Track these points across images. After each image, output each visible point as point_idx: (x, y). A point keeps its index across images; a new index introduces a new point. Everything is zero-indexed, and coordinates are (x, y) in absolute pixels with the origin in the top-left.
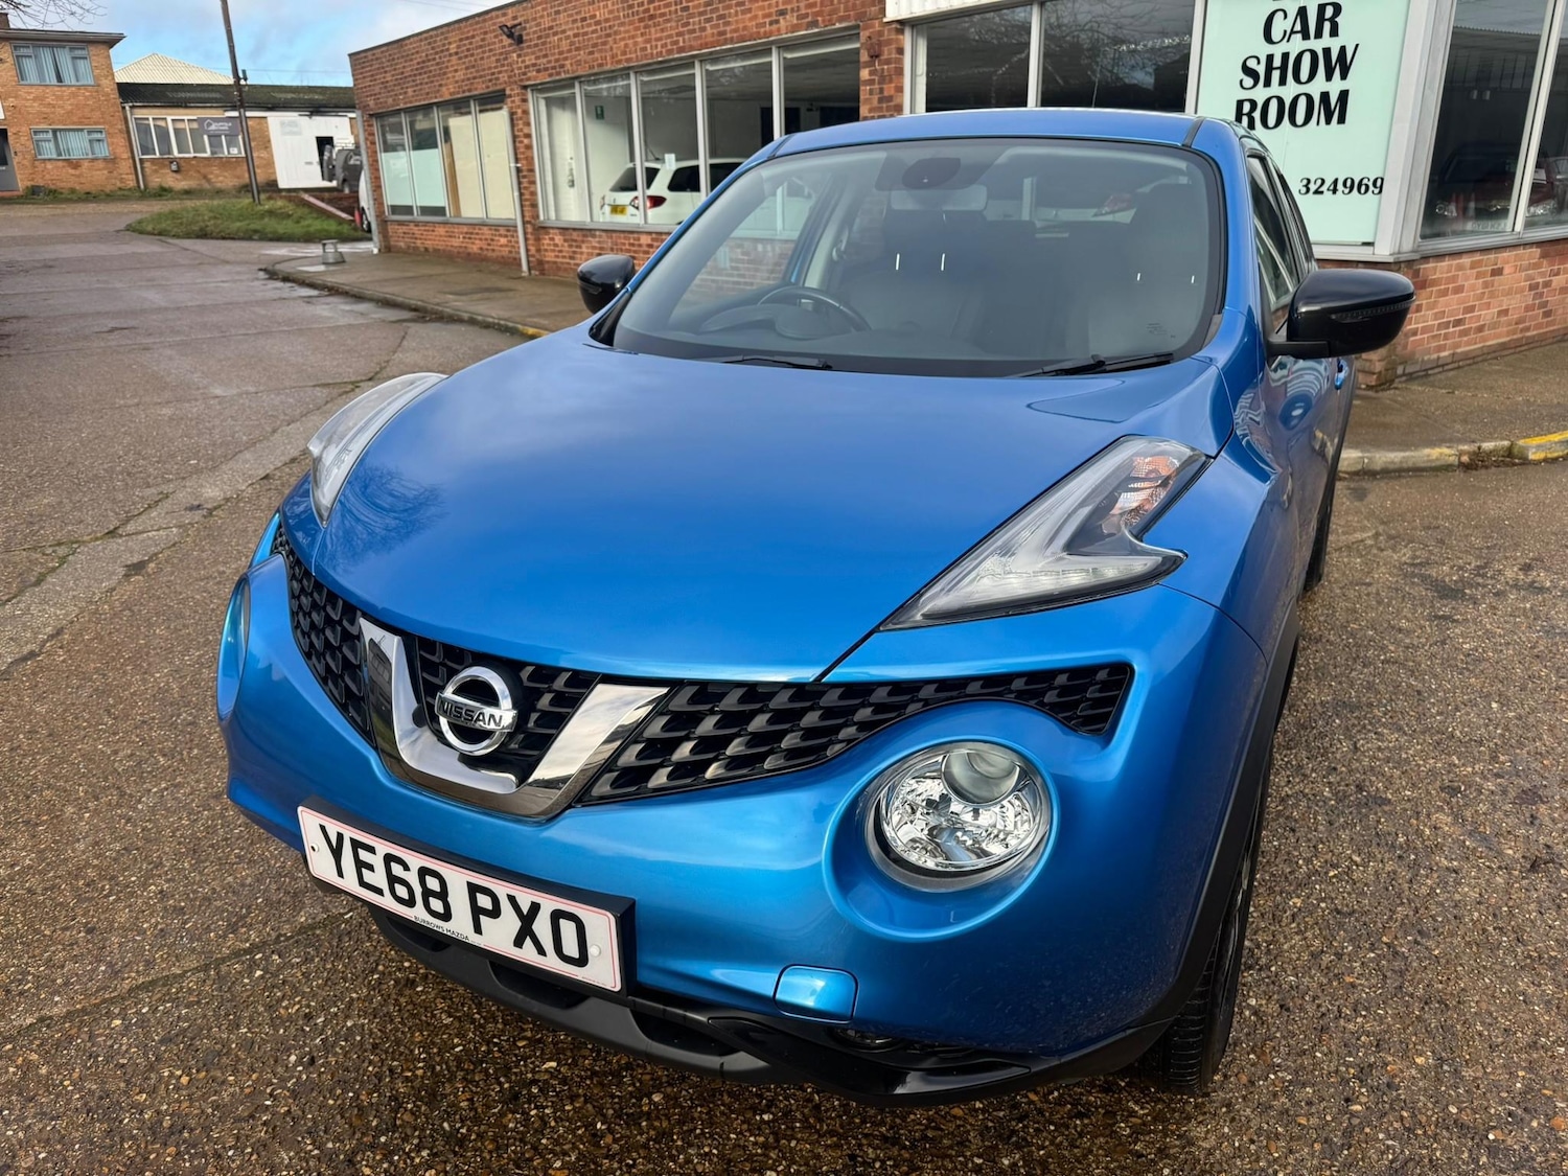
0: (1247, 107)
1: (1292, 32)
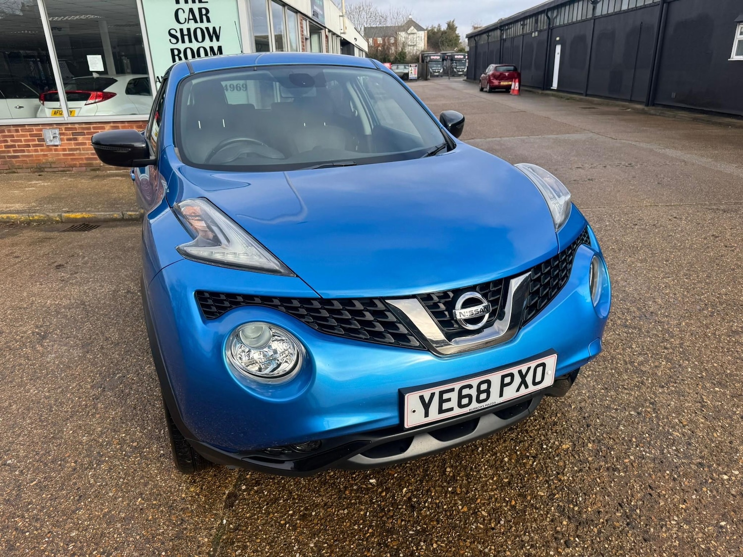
0: (176, 52)
1: (189, 19)
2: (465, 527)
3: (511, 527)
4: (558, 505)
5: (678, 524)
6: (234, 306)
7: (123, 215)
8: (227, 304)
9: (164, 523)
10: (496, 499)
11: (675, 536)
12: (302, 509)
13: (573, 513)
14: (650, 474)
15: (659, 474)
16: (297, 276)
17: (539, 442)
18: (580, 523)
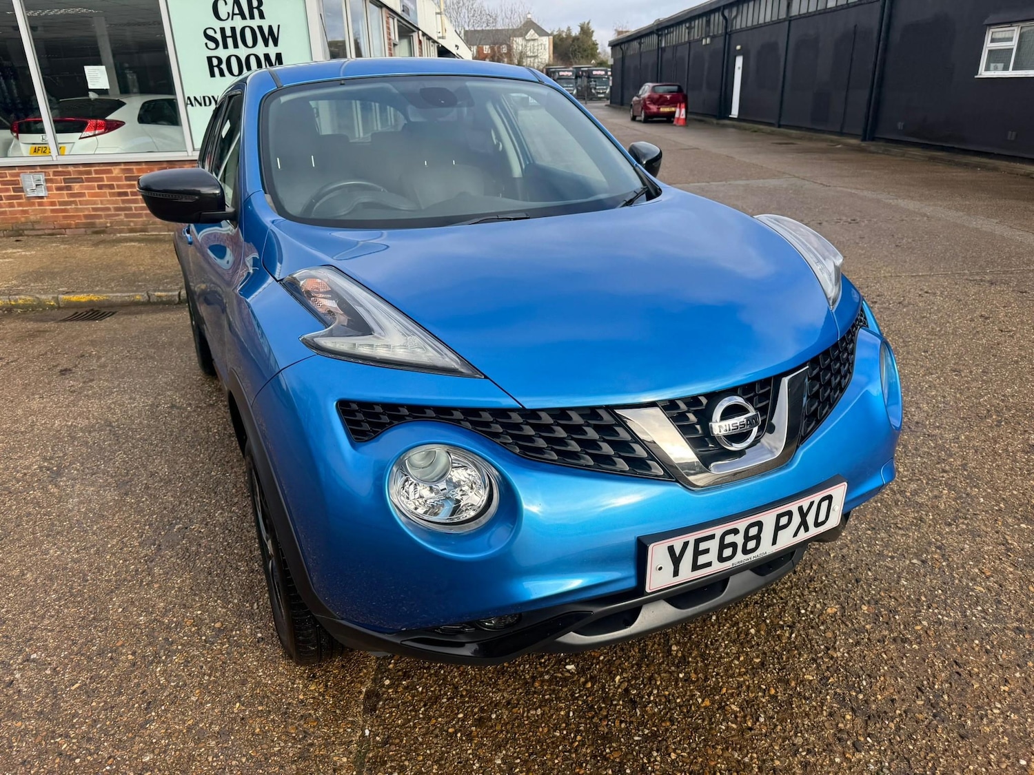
0: (215, 62)
1: (233, 14)
2: (711, 729)
3: (776, 726)
4: (836, 693)
5: (1002, 713)
6: (396, 422)
7: (149, 297)
8: (385, 419)
9: (278, 738)
10: (748, 687)
11: (1001, 730)
12: (476, 710)
13: (857, 702)
14: (952, 645)
15: (965, 645)
16: (486, 377)
17: (793, 605)
18: (869, 717)
